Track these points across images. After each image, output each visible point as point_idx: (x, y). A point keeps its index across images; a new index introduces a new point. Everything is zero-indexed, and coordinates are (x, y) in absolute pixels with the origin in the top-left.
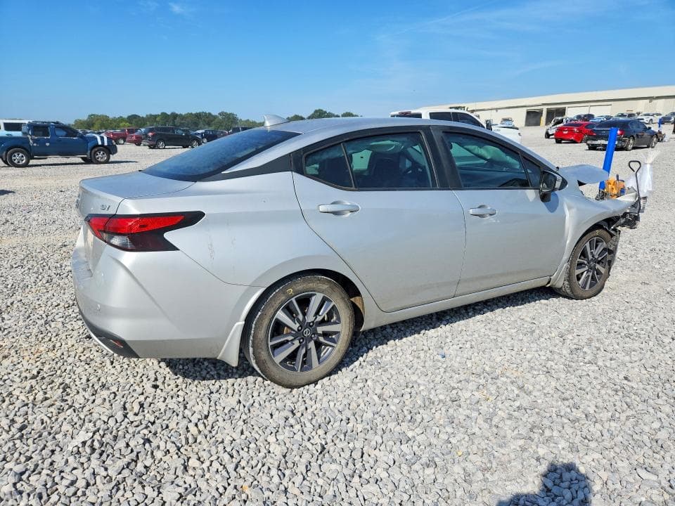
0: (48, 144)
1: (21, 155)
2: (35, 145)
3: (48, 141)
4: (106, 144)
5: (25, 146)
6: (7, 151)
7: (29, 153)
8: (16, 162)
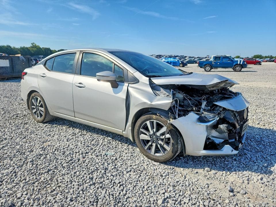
0: (218, 64)
1: (209, 67)
2: (214, 64)
3: (218, 62)
4: (241, 64)
5: (211, 64)
6: (205, 66)
7: (211, 67)
8: (206, 70)
